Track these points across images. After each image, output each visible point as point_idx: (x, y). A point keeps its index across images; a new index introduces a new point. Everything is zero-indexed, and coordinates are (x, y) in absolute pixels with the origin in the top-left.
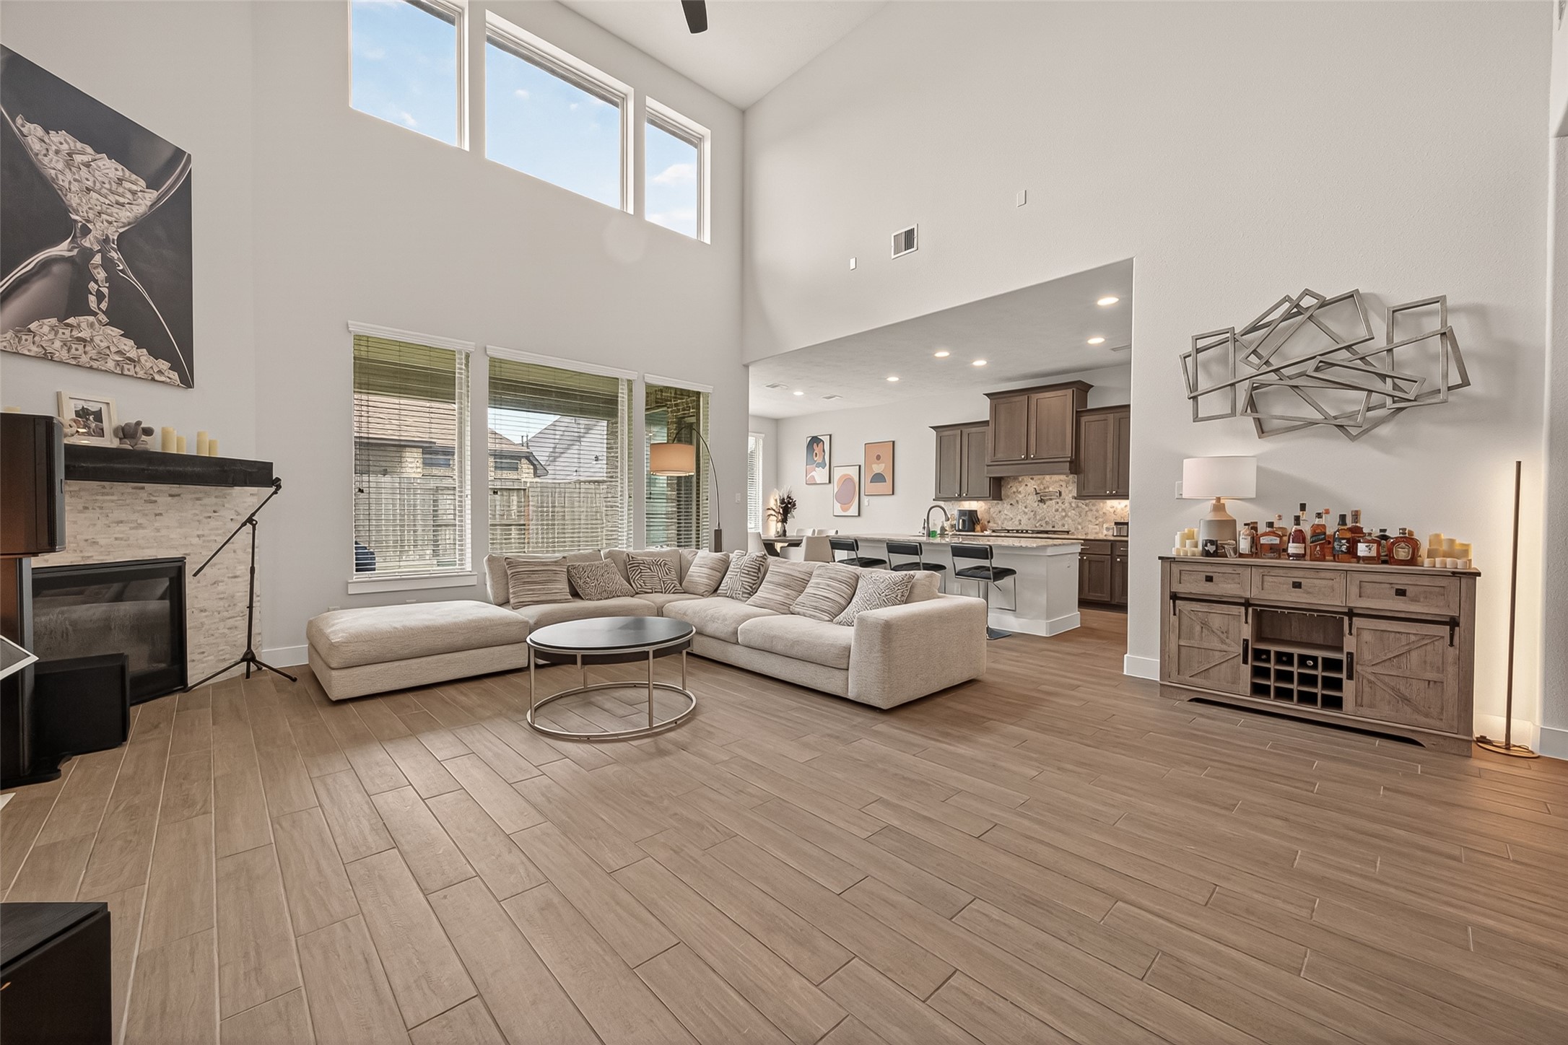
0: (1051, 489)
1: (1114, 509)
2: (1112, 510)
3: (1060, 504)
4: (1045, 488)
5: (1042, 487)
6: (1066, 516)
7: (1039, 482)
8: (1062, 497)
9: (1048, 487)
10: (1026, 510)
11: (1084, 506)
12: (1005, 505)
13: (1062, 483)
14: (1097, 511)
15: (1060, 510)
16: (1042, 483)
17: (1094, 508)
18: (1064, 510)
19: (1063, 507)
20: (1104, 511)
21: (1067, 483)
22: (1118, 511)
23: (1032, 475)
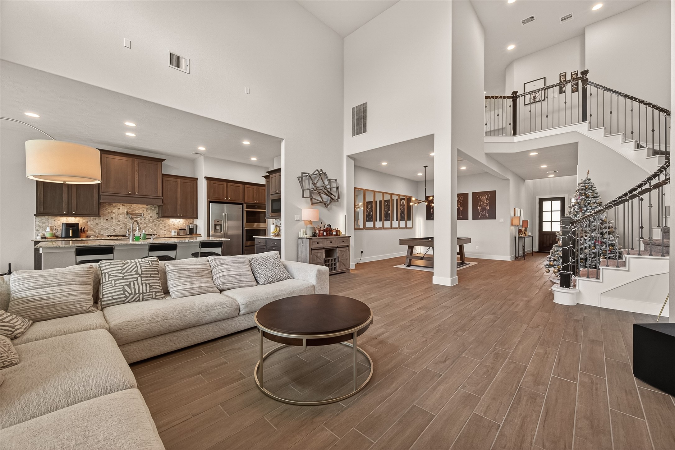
0: (137, 212)
1: (174, 223)
2: (173, 223)
3: (143, 220)
4: (133, 211)
5: (130, 210)
6: (147, 226)
7: (128, 207)
8: (144, 217)
9: (135, 210)
10: (119, 223)
11: (157, 221)
12: (102, 220)
13: (143, 209)
14: (165, 224)
15: (143, 223)
16: (131, 208)
17: (163, 223)
18: (145, 223)
19: (145, 221)
20: (169, 224)
21: (147, 209)
22: (176, 224)
23: (123, 202)
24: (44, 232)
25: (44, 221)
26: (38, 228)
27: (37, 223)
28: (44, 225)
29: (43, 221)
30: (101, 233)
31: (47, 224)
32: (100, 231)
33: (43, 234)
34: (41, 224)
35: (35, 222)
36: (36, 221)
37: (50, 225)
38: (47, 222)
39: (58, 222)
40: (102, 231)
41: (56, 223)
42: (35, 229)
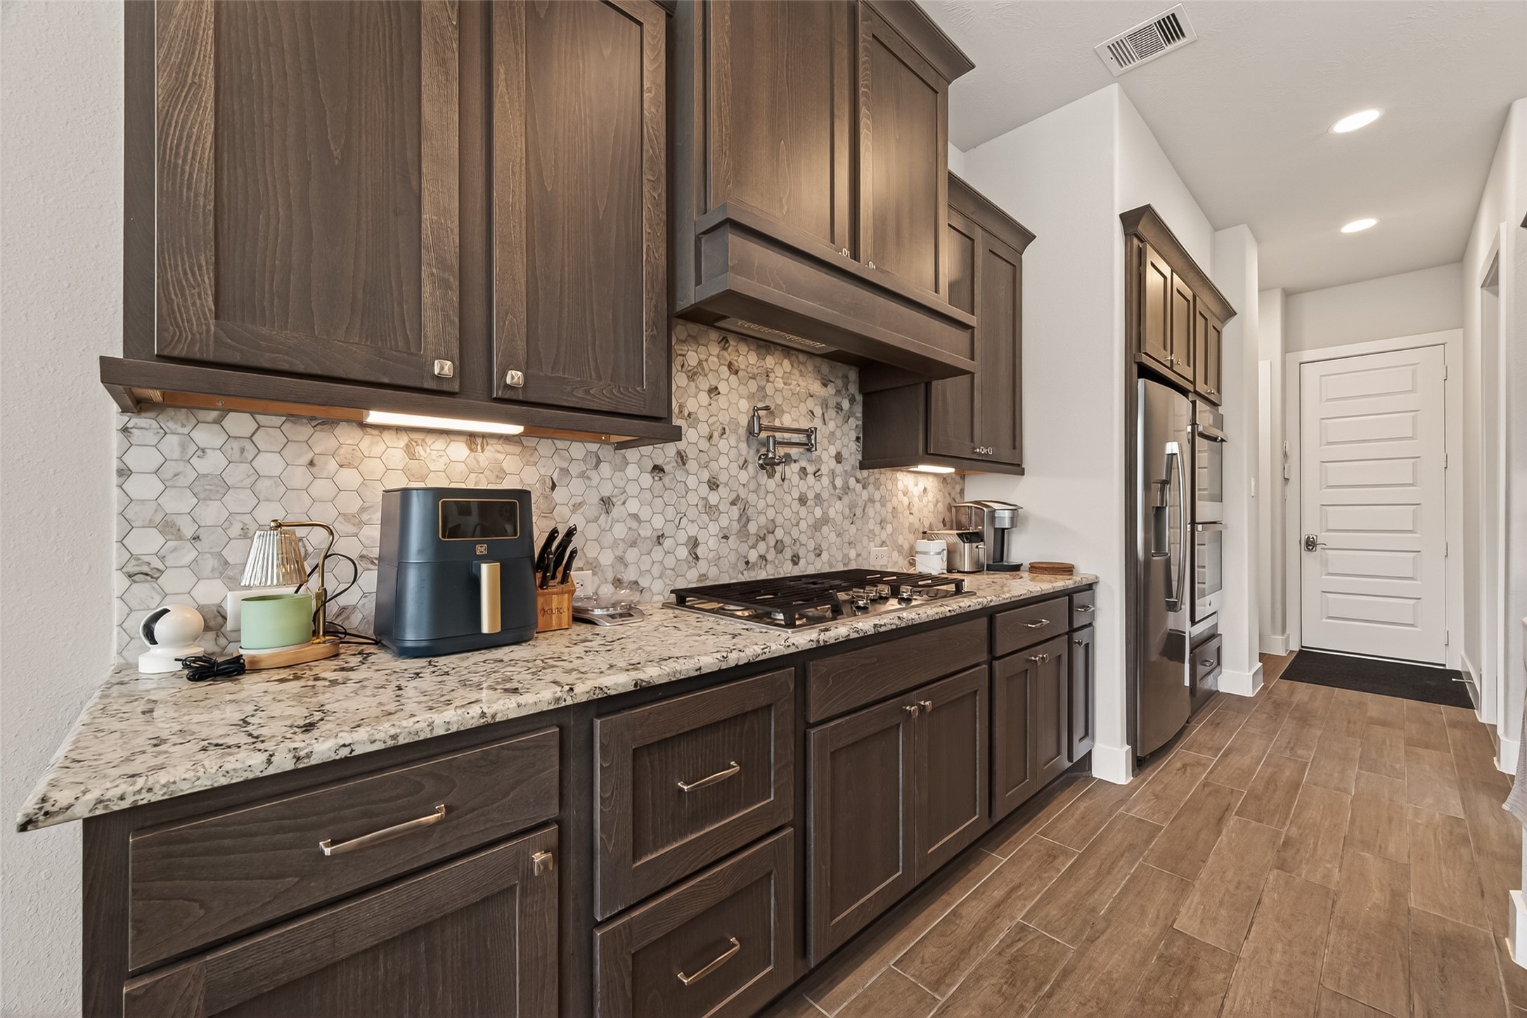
0: (786, 421)
3: (810, 477)
5: (763, 409)
6: (826, 520)
15: (811, 498)
19: (819, 487)
24: (211, 592)
25: (213, 463)
26: (148, 543)
27: (144, 487)
28: (211, 513)
29: (202, 465)
30: (630, 575)
31: (239, 500)
32: (621, 559)
33: (200, 609)
34: (178, 504)
35: (124, 473)
36: (130, 460)
37: (268, 513)
38: (237, 474)
39: (349, 478)
40: (632, 555)
41: (321, 488)
42: (115, 556)
